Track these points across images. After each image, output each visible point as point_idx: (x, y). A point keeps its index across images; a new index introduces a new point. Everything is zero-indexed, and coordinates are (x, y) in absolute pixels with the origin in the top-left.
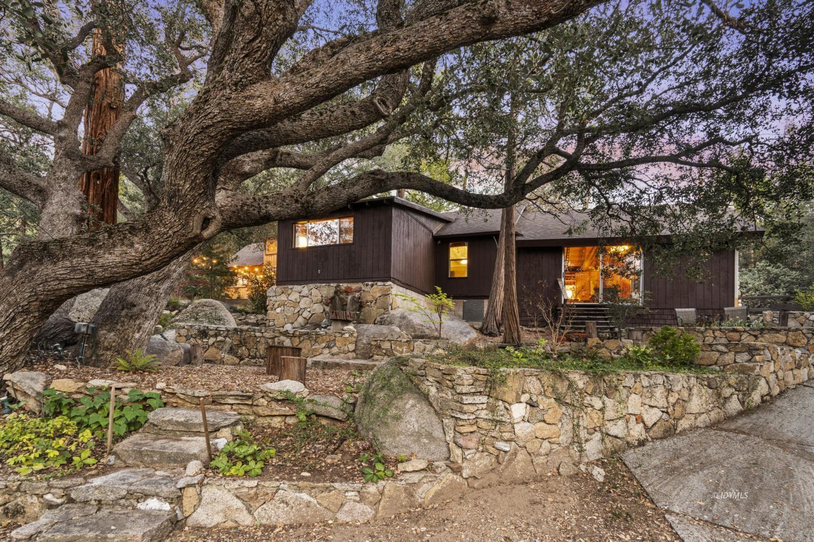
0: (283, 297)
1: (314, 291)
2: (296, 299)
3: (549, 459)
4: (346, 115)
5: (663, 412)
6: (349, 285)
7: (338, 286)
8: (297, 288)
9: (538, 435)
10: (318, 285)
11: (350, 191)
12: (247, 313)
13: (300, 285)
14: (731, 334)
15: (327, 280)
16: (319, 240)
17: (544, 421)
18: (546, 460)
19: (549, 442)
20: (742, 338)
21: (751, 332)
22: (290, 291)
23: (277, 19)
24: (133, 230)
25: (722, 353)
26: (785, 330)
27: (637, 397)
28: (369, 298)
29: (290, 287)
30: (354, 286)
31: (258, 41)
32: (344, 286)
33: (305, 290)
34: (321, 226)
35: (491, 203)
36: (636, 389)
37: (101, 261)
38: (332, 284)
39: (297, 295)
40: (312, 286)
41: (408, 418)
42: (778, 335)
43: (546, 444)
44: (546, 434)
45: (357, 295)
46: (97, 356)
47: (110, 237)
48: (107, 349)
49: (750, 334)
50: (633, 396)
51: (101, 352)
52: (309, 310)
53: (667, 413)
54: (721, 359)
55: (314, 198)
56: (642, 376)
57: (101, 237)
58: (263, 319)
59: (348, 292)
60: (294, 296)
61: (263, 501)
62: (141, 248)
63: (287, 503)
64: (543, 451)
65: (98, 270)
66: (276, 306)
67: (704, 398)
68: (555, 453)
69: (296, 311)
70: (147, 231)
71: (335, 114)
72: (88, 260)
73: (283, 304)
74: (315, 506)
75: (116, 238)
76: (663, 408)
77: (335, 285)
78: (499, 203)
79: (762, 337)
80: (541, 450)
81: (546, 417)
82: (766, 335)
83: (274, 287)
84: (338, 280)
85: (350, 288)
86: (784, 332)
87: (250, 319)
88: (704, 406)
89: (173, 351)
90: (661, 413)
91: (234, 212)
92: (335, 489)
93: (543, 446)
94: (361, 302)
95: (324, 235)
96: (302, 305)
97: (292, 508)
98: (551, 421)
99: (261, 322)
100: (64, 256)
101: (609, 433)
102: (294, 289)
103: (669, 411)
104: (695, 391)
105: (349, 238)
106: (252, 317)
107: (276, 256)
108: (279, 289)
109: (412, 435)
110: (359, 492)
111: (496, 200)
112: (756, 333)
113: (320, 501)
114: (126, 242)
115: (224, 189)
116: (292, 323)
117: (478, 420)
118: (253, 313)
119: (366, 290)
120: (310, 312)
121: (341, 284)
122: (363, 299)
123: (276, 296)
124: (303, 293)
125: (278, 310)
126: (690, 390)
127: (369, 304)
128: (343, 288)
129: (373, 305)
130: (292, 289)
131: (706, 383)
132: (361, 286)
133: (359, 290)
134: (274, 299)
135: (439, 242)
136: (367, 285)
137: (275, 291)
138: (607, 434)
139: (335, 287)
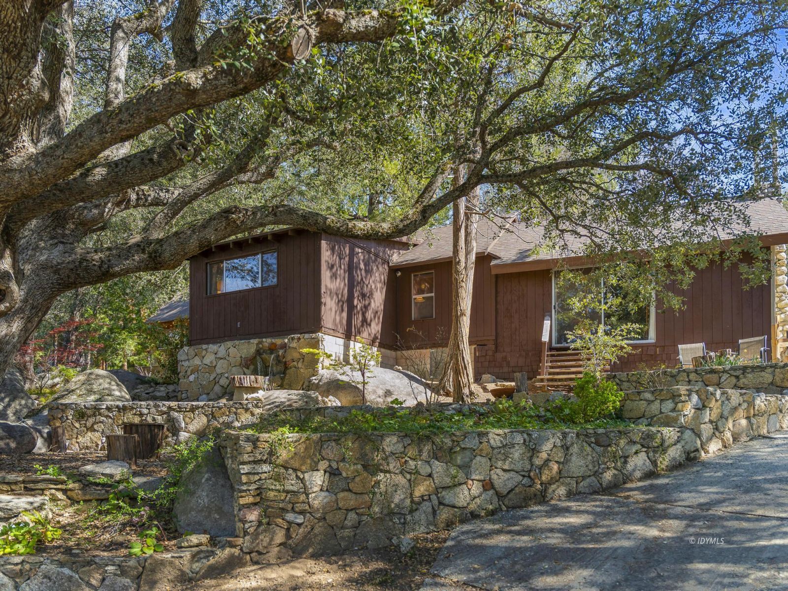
0: (197, 361)
1: (232, 351)
2: (211, 362)
3: (358, 531)
4: (143, 164)
5: (524, 476)
6: (273, 340)
7: (260, 343)
8: (213, 347)
9: (340, 505)
10: (237, 342)
11: (202, 235)
12: (157, 384)
13: (216, 343)
14: (708, 376)
15: (246, 335)
17: (350, 490)
18: (352, 533)
19: (357, 513)
20: (722, 380)
21: (732, 372)
22: (204, 352)
23: (23, 95)
25: (650, 402)
26: (771, 367)
27: (484, 460)
28: (296, 355)
29: (204, 347)
30: (278, 341)
31: (8, 117)
32: (267, 342)
33: (221, 349)
36: (481, 450)
38: (252, 341)
39: (213, 357)
40: (229, 344)
41: (199, 492)
42: (763, 374)
43: (352, 516)
44: (352, 503)
45: (281, 352)
49: (731, 375)
50: (478, 458)
52: (226, 375)
53: (529, 477)
54: (648, 409)
55: (161, 246)
56: (490, 436)
58: (174, 391)
59: (272, 349)
60: (209, 359)
61: (27, 577)
63: (49, 579)
64: (348, 523)
66: (189, 373)
67: (590, 458)
68: (365, 524)
69: (212, 378)
71: (131, 164)
73: (195, 370)
74: (77, 580)
76: (523, 471)
77: (255, 341)
79: (745, 377)
80: (346, 522)
81: (351, 486)
82: (750, 375)
83: (186, 348)
84: (260, 334)
85: (275, 344)
86: (769, 370)
87: (159, 391)
88: (591, 467)
89: (21, 436)
90: (521, 478)
91: (72, 269)
92: (96, 563)
93: (349, 517)
94: (285, 363)
96: (219, 370)
97: (55, 583)
98: (359, 490)
99: (172, 395)
101: (444, 502)
102: (209, 350)
103: (532, 474)
104: (575, 449)
106: (162, 389)
108: (192, 351)
109: (202, 511)
110: (119, 566)
112: (738, 373)
113: (82, 576)
115: (62, 243)
116: (208, 394)
117: (262, 491)
118: (164, 383)
119: (291, 345)
120: (227, 378)
121: (264, 340)
122: (289, 358)
123: (188, 360)
124: (220, 355)
125: (192, 378)
126: (568, 449)
127: (295, 363)
128: (266, 345)
129: (300, 365)
130: (206, 350)
131: (593, 440)
132: (286, 341)
133: (284, 346)
134: (186, 364)
135: (399, 274)
136: (293, 339)
137: (187, 354)
138: (440, 503)
139: (257, 344)
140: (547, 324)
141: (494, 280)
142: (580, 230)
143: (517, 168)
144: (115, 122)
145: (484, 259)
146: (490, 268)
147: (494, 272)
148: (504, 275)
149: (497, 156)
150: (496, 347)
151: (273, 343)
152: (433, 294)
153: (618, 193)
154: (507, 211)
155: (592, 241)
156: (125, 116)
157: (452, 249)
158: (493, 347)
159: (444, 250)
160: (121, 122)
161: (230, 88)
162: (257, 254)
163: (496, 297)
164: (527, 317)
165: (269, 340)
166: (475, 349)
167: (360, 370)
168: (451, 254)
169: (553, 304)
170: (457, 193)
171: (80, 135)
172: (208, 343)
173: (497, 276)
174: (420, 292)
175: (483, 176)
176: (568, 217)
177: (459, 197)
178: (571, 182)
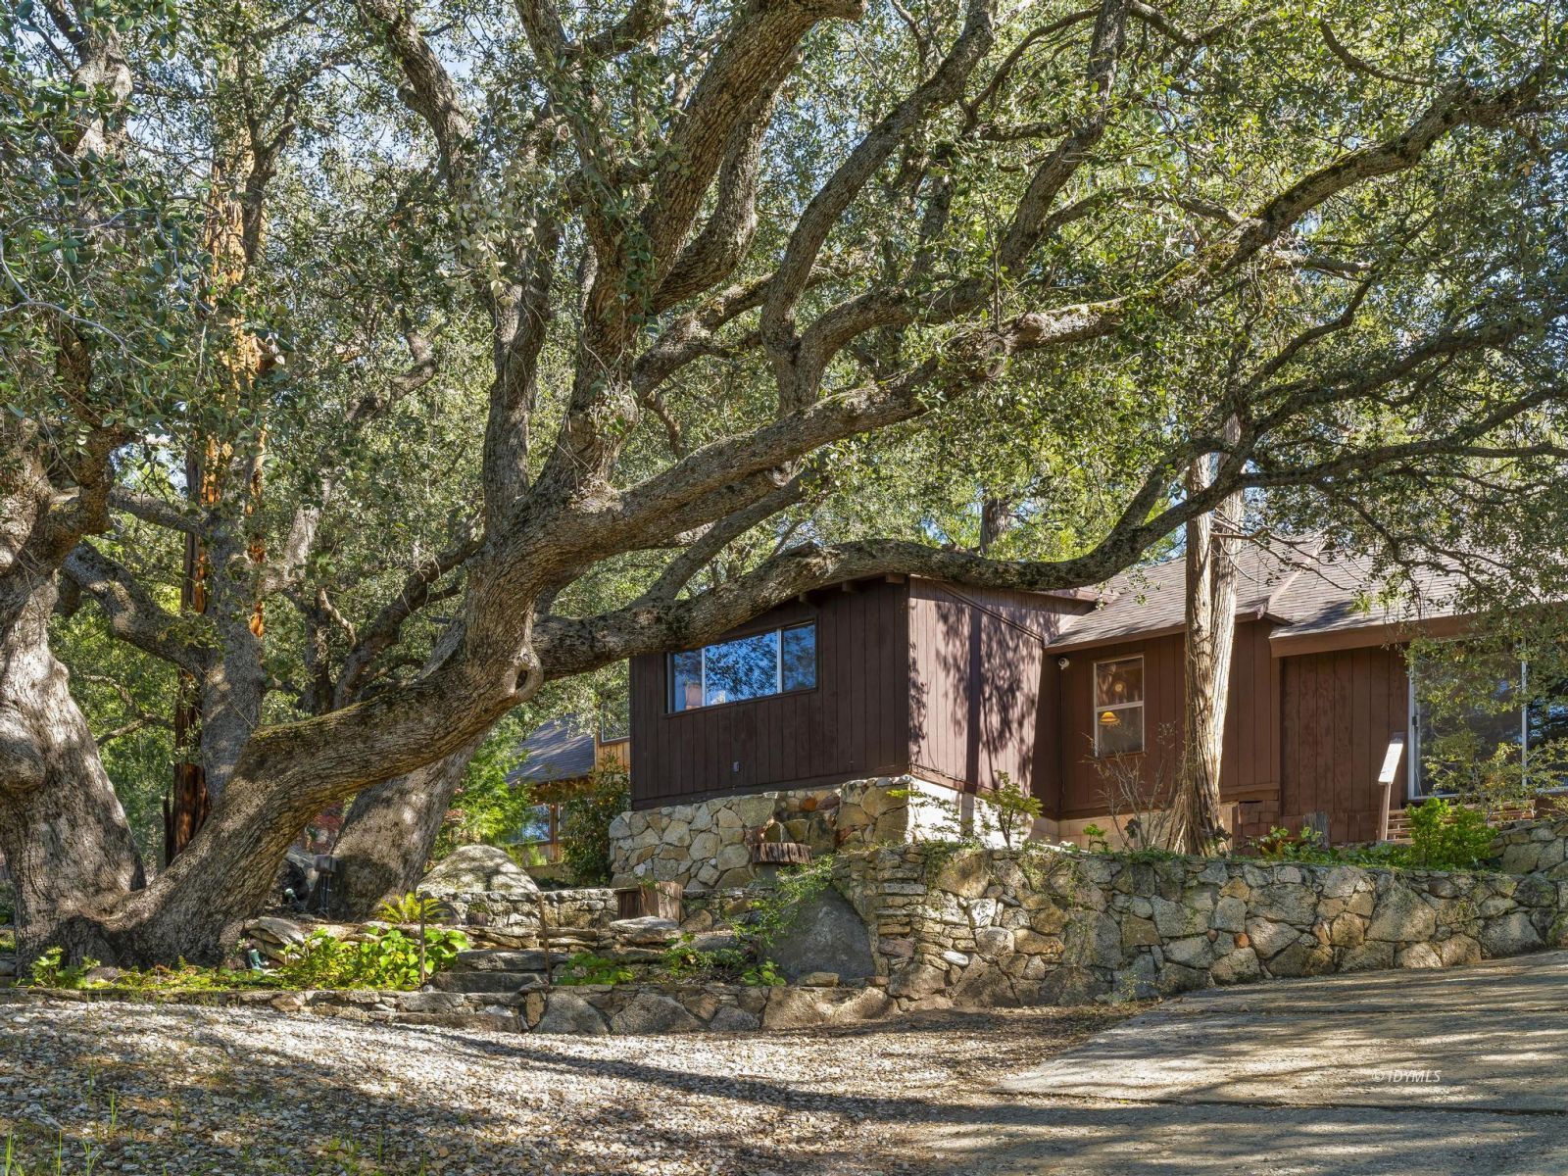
0: (651, 838)
1: (725, 816)
2: (681, 839)
3: (1043, 985)
5: (1302, 931)
6: (810, 793)
7: (782, 799)
8: (683, 811)
10: (735, 799)
13: (691, 803)
15: (755, 786)
16: (746, 689)
17: (1032, 928)
18: (1036, 987)
19: (1042, 960)
22: (665, 821)
24: (421, 696)
25: (1547, 843)
27: (1235, 903)
28: (859, 818)
29: (665, 810)
30: (821, 795)
32: (797, 796)
33: (702, 814)
34: (744, 651)
35: (1059, 579)
36: (1232, 888)
37: (378, 745)
38: (767, 796)
39: (683, 829)
40: (718, 802)
41: (817, 928)
43: (1035, 962)
44: (1034, 946)
45: (827, 815)
46: (349, 906)
47: (390, 709)
48: (361, 895)
50: (1227, 899)
51: (353, 900)
52: (713, 862)
56: (1246, 868)
57: (377, 712)
59: (807, 810)
60: (676, 833)
62: (433, 722)
64: (1030, 972)
65: (374, 758)
66: (633, 861)
67: (1419, 914)
68: (1053, 976)
69: (682, 869)
70: (441, 698)
72: (360, 745)
73: (647, 855)
75: (399, 710)
76: (1302, 923)
77: (775, 796)
78: (1078, 576)
80: (1027, 971)
81: (1034, 922)
83: (627, 815)
84: (782, 783)
85: (813, 801)
90: (1297, 933)
93: (1031, 964)
95: (757, 672)
96: (696, 853)
98: (1045, 929)
100: (327, 743)
101: (1172, 958)
102: (676, 816)
103: (1315, 928)
104: (1392, 898)
105: (806, 676)
107: (627, 745)
108: (639, 819)
110: (736, 995)
111: (1070, 571)
113: (689, 1007)
114: (412, 714)
117: (912, 918)
119: (850, 800)
120: (715, 867)
121: (790, 793)
122: (845, 824)
123: (632, 836)
124: (699, 824)
125: (640, 870)
126: (1379, 897)
127: (858, 833)
128: (796, 802)
129: (867, 836)
130: (669, 816)
131: (1426, 887)
132: (838, 791)
133: (834, 803)
134: (627, 844)
135: (1065, 665)
136: (852, 788)
137: (629, 826)
138: (1167, 960)
139: (777, 802)
140: (1394, 751)
141: (1277, 668)
142: (1445, 560)
143: (1311, 457)
144: (745, 455)
145: (1253, 627)
146: (1268, 644)
147: (1277, 653)
148: (1300, 657)
149: (1272, 438)
150: (1283, 806)
151: (809, 799)
152: (1140, 704)
153: (1519, 490)
154: (1298, 533)
155: (1473, 580)
156: (760, 448)
157: (1183, 609)
158: (1275, 806)
159: (1166, 611)
160: (754, 454)
161: (901, 411)
162: (774, 630)
163: (1283, 703)
164: (1351, 742)
165: (800, 794)
166: (1234, 810)
167: (1002, 829)
168: (1181, 618)
169: (1411, 714)
170: (1194, 507)
171: (693, 470)
172: (673, 804)
173: (1284, 661)
174: (1112, 698)
175: (1242, 477)
176: (1420, 539)
177: (1198, 513)
178: (1423, 475)
